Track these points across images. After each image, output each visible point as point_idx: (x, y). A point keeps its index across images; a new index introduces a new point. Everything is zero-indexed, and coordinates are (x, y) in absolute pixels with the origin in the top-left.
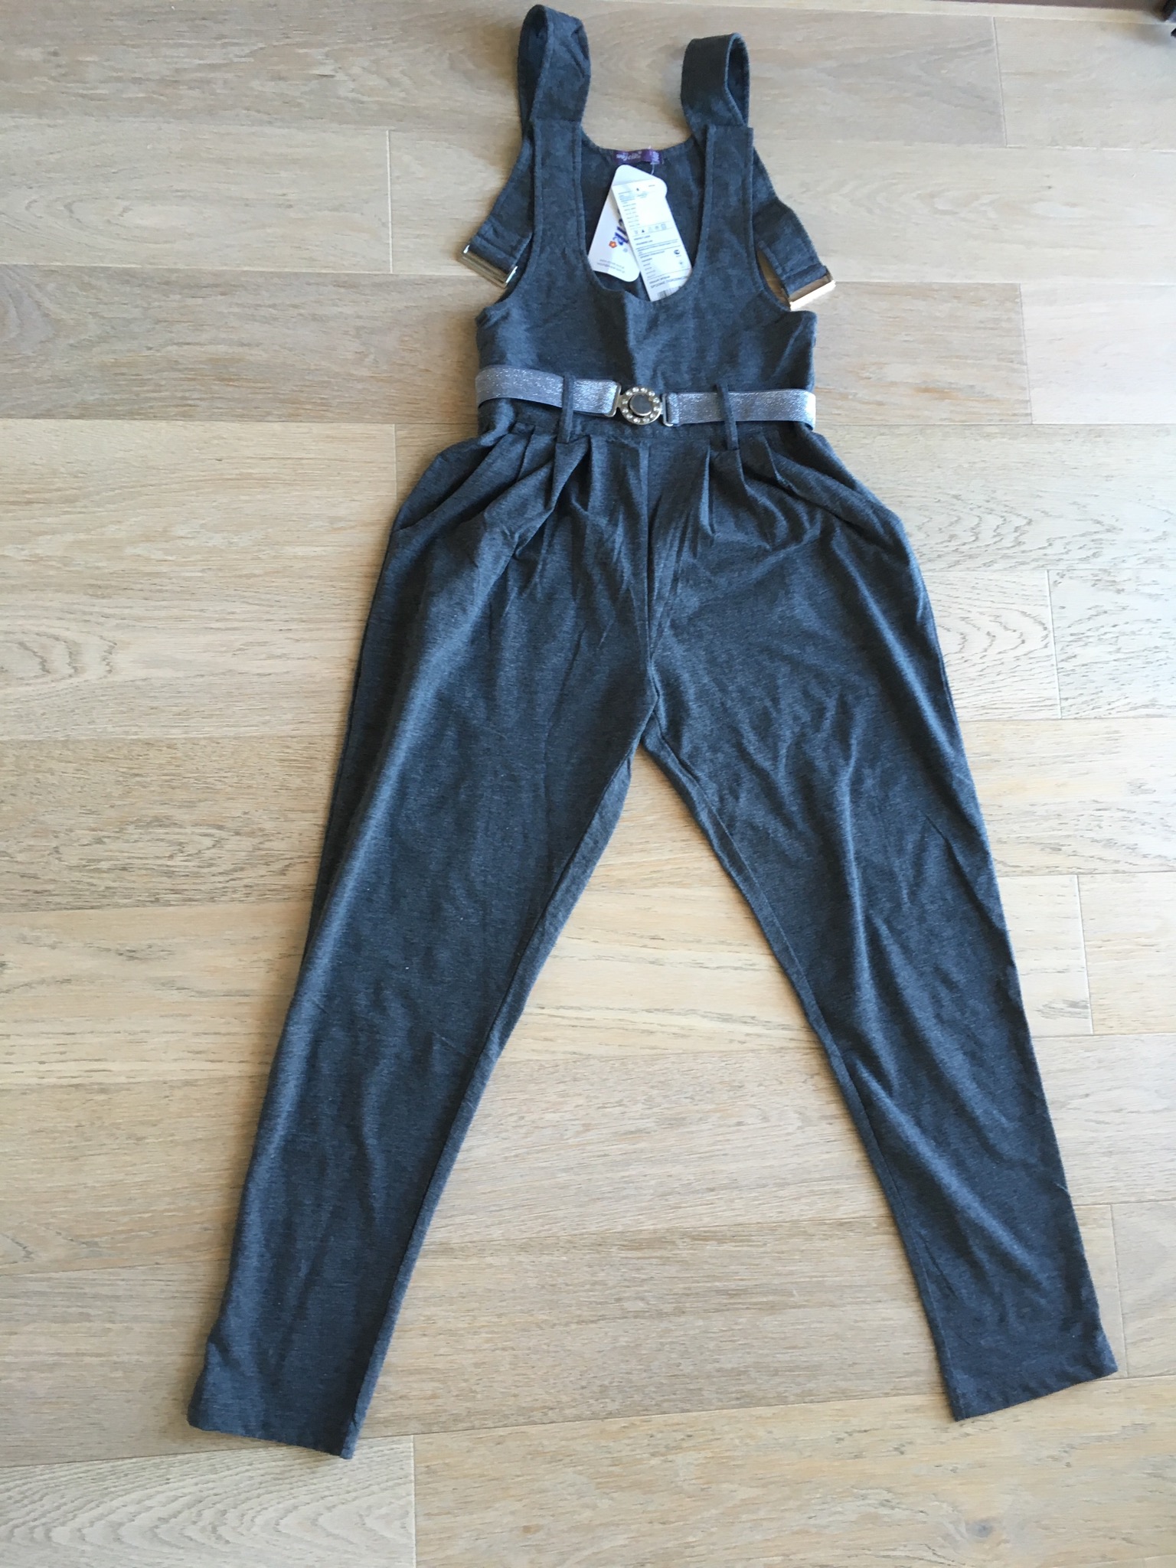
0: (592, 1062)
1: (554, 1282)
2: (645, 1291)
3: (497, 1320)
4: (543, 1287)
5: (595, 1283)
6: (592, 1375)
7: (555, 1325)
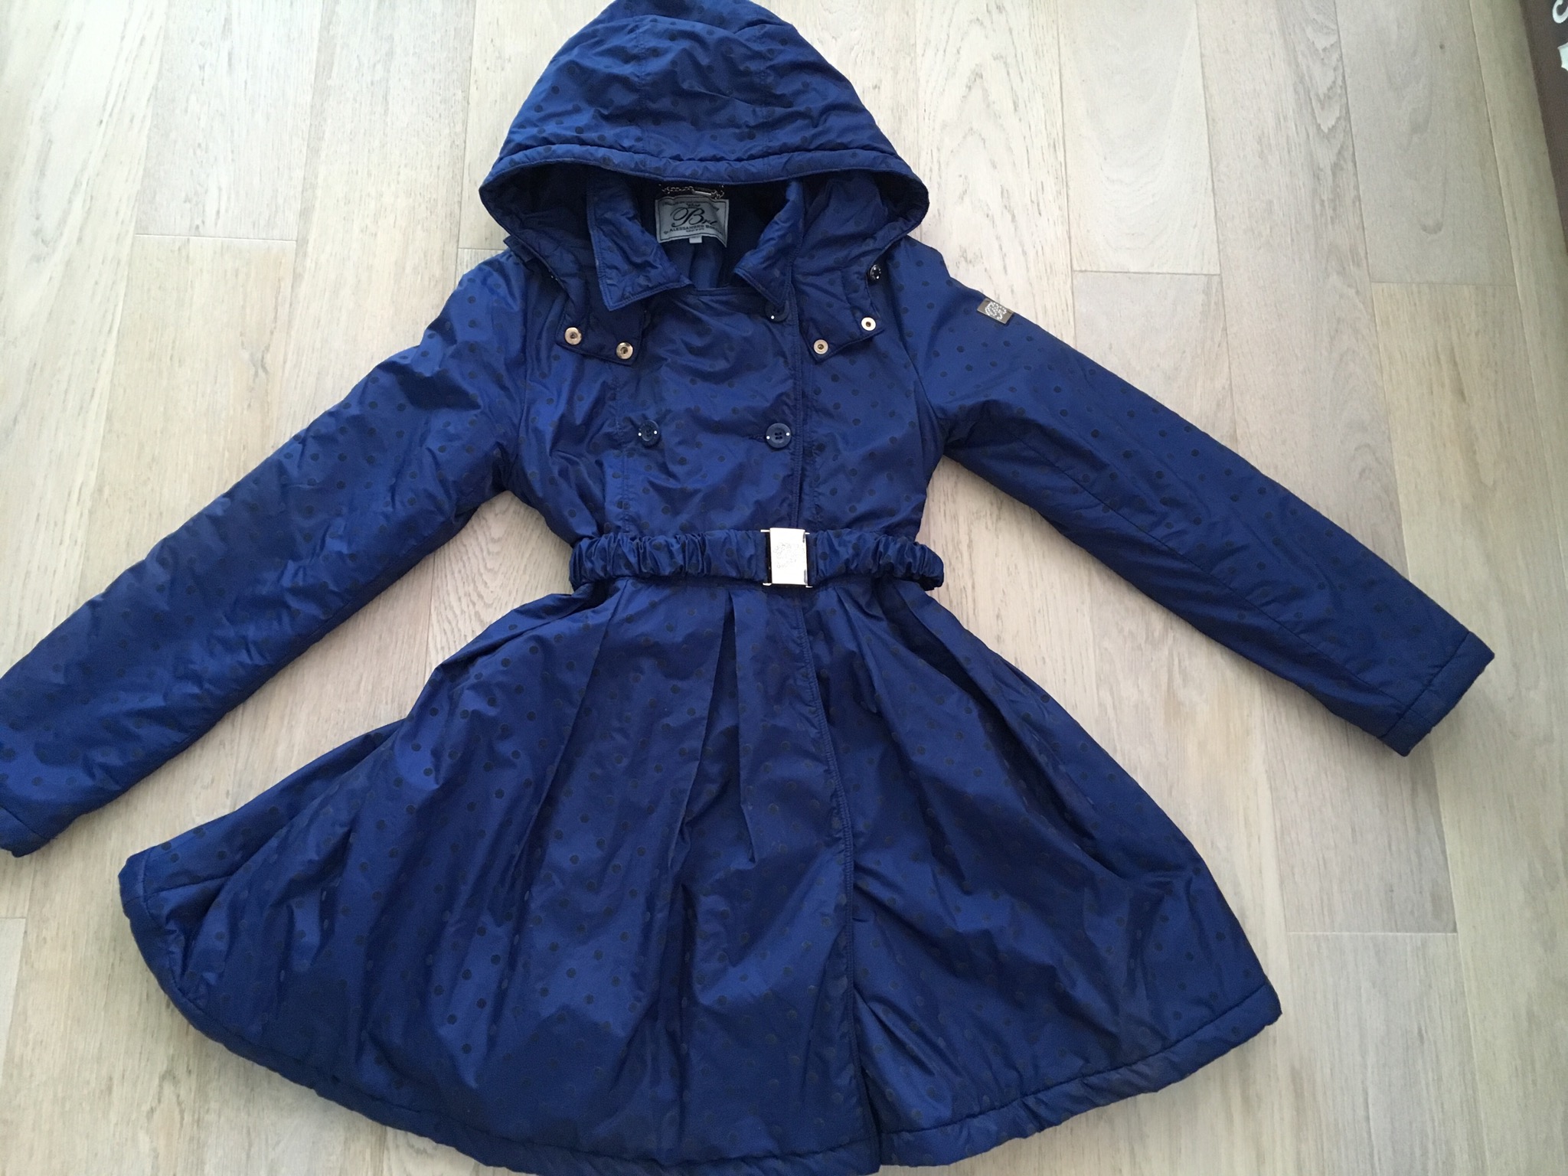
0: (160, 86)
1: (349, 132)
2: (369, 63)
3: (373, 178)
4: (351, 140)
5: (355, 100)
6: (431, 108)
7: (384, 133)
